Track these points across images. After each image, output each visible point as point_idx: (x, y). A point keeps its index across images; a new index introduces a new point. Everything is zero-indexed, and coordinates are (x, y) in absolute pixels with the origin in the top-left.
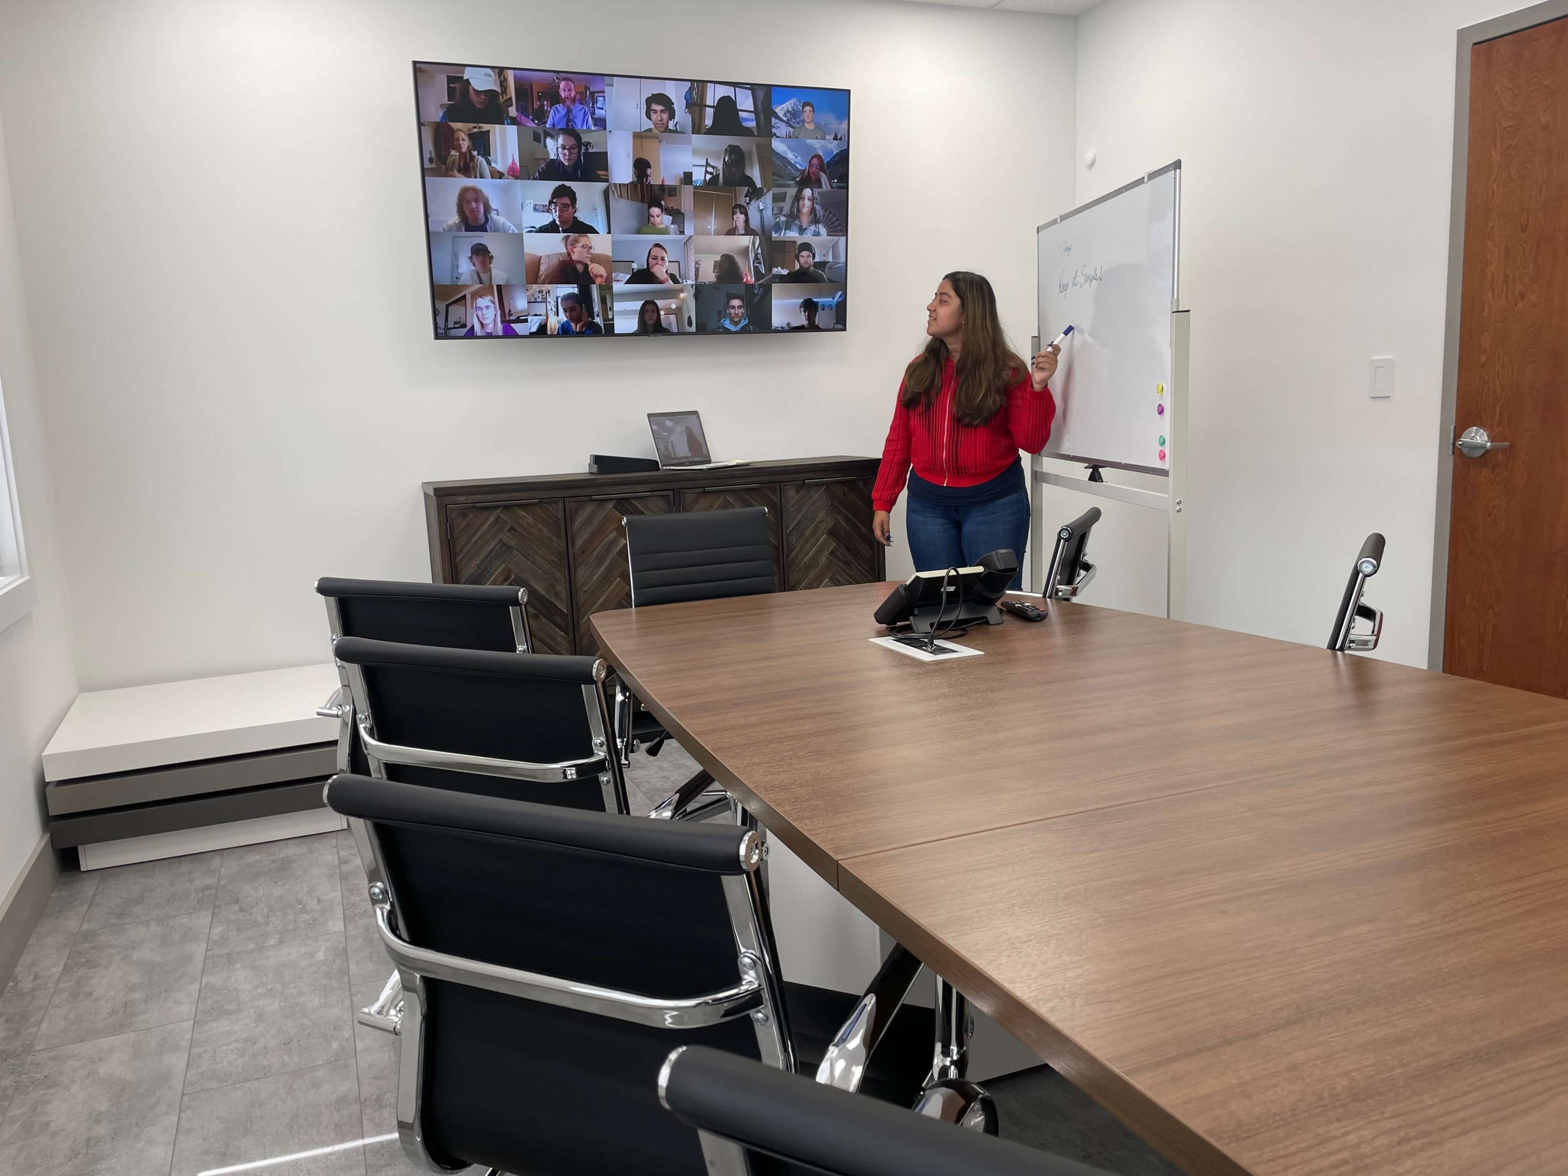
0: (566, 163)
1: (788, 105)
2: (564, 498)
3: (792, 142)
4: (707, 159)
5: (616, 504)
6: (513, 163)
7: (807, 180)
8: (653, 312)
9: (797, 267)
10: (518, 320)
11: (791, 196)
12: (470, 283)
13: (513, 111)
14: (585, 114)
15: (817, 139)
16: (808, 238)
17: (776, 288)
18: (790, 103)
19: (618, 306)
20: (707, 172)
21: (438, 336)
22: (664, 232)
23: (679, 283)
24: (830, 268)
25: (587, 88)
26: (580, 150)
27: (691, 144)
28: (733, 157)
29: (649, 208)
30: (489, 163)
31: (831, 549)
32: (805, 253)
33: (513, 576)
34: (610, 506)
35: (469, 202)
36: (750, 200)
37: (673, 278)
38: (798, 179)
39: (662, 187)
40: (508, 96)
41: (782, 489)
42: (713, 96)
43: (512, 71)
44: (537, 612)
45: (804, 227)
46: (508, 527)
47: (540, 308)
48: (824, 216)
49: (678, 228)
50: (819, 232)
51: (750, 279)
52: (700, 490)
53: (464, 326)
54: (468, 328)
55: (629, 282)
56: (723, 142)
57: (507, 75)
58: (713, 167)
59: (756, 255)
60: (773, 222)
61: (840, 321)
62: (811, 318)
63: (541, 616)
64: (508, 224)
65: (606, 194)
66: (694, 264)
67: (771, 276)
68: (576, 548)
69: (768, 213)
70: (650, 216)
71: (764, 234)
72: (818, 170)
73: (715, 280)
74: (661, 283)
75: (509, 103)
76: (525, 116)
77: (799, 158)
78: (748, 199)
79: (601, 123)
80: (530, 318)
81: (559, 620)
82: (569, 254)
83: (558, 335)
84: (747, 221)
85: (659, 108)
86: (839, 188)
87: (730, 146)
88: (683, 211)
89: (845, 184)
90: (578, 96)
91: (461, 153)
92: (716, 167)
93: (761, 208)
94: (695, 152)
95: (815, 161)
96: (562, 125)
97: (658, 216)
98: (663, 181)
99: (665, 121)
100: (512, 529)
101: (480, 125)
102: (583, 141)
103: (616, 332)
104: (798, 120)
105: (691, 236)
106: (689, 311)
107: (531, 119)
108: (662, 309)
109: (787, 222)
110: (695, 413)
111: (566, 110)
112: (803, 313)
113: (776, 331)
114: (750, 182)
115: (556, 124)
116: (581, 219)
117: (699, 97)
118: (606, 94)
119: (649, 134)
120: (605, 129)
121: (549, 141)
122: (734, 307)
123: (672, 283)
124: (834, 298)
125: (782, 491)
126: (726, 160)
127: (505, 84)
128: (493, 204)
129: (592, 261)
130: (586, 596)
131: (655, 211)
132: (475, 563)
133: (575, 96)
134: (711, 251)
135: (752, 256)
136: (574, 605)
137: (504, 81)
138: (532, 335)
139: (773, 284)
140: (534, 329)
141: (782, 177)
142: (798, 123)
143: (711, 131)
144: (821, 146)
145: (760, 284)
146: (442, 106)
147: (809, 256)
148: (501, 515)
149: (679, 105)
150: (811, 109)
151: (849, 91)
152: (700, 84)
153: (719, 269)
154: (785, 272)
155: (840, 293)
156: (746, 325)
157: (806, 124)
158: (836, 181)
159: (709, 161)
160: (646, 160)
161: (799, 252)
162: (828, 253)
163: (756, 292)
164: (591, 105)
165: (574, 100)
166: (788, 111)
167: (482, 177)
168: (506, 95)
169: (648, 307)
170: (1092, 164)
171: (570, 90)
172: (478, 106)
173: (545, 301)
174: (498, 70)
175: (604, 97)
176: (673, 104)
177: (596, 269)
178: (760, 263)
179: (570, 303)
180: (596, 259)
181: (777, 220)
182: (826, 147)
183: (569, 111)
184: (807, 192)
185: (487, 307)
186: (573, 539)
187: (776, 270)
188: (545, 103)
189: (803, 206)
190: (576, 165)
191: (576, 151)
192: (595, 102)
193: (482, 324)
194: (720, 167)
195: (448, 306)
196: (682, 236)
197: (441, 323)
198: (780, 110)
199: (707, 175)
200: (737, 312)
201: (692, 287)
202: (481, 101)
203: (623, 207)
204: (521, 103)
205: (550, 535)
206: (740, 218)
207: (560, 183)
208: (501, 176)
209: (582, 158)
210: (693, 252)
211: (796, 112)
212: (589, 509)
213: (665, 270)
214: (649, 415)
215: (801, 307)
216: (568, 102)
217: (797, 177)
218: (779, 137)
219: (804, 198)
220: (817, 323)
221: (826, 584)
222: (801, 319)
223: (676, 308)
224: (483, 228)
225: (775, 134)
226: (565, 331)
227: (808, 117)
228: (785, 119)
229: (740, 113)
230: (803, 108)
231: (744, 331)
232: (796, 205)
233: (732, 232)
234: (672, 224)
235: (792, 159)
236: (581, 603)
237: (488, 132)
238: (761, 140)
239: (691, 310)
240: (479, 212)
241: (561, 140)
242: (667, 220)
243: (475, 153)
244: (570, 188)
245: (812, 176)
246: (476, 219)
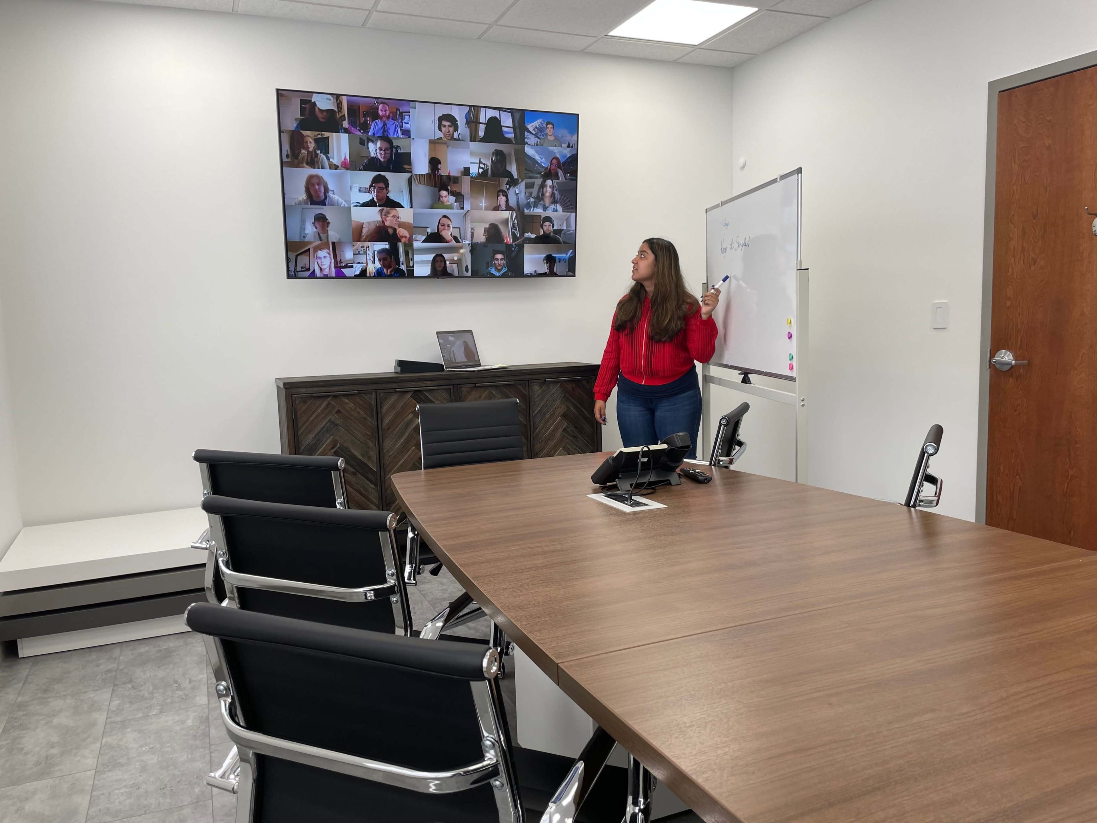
0: (382, 160)
1: (536, 123)
2: (376, 390)
3: (539, 148)
4: (480, 159)
5: (412, 395)
6: (345, 159)
7: (549, 174)
8: (441, 262)
9: (542, 233)
11: (538, 185)
12: (312, 240)
13: (345, 124)
14: (396, 127)
15: (556, 146)
16: (549, 213)
17: (527, 247)
18: (538, 123)
19: (417, 258)
20: (480, 167)
21: (289, 277)
22: (450, 207)
23: (460, 242)
24: (565, 234)
25: (398, 109)
26: (392, 151)
27: (469, 148)
28: (498, 158)
29: (439, 191)
30: (328, 159)
31: (564, 427)
32: (547, 224)
33: (339, 445)
34: (409, 395)
35: (313, 185)
36: (510, 187)
37: (455, 238)
38: (542, 173)
39: (449, 177)
40: (342, 114)
41: (530, 385)
42: (485, 116)
43: (346, 97)
44: (355, 471)
45: (546, 206)
46: (336, 410)
47: (362, 258)
48: (560, 199)
49: (460, 205)
50: (557, 209)
51: (509, 240)
52: (473, 385)
53: (308, 270)
54: (311, 271)
55: (424, 241)
56: (491, 147)
57: (342, 100)
58: (484, 164)
59: (513, 224)
60: (525, 202)
61: (571, 270)
62: (551, 268)
63: (358, 473)
64: (341, 200)
65: (410, 181)
66: (470, 230)
67: (523, 238)
68: (384, 426)
69: (522, 196)
70: (440, 196)
71: (519, 210)
72: (556, 167)
73: (484, 241)
74: (447, 242)
75: (343, 118)
76: (353, 127)
77: (543, 159)
78: (508, 186)
79: (407, 133)
80: (354, 265)
81: (371, 476)
82: (383, 222)
83: (374, 277)
84: (507, 201)
85: (447, 124)
86: (571, 180)
87: (496, 150)
88: (463, 194)
89: (575, 177)
90: (391, 115)
91: (309, 152)
92: (486, 164)
93: (517, 192)
94: (472, 154)
95: (554, 161)
96: (380, 134)
97: (446, 197)
98: (449, 173)
99: (451, 132)
100: (338, 412)
101: (323, 133)
102: (394, 145)
103: (415, 276)
104: (543, 133)
105: (468, 211)
106: (466, 262)
107: (358, 130)
108: (448, 260)
109: (535, 202)
110: (470, 332)
111: (382, 124)
112: (546, 264)
113: (527, 276)
114: (510, 175)
115: (375, 133)
116: (392, 198)
117: (475, 118)
118: (411, 114)
119: (440, 141)
120: (410, 137)
121: (370, 145)
122: (497, 259)
123: (455, 243)
124: (567, 254)
125: (530, 387)
126: (493, 160)
127: (340, 105)
128: (331, 187)
129: (399, 227)
130: (390, 460)
131: (444, 193)
132: (311, 436)
133: (389, 115)
134: (482, 221)
135: (510, 225)
136: (382, 464)
137: (340, 104)
138: (356, 277)
139: (525, 244)
140: (357, 273)
141: (531, 172)
142: (543, 136)
143: (482, 140)
144: (559, 151)
145: (516, 244)
146: (296, 119)
147: (550, 226)
148: (332, 403)
149: (461, 122)
150: (552, 126)
151: (577, 115)
152: (476, 108)
153: (488, 233)
154: (533, 236)
155: (571, 251)
156: (506, 272)
157: (548, 136)
158: (568, 175)
159: (481, 160)
160: (438, 159)
161: (543, 223)
162: (563, 224)
163: (513, 249)
164: (400, 121)
165: (388, 117)
166: (536, 127)
167: (323, 168)
168: (341, 113)
169: (438, 259)
170: (744, 167)
171: (385, 111)
172: (322, 120)
173: (365, 253)
174: (336, 96)
175: (409, 116)
176: (457, 121)
177: (402, 232)
178: (516, 230)
179: (383, 255)
180: (402, 225)
181: (528, 201)
182: (562, 152)
183: (385, 125)
184: (549, 182)
185: (325, 257)
186: (382, 419)
187: (527, 234)
188: (368, 119)
189: (546, 192)
190: (389, 161)
191: (389, 152)
193: (321, 269)
194: (489, 164)
195: (297, 256)
196: (462, 211)
197: (292, 268)
198: (530, 127)
199: (480, 169)
200: (500, 263)
201: (469, 245)
202: (323, 116)
203: (421, 191)
204: (352, 119)
205: (365, 416)
206: (502, 199)
207: (378, 173)
208: (336, 167)
209: (393, 156)
210: (469, 221)
211: (542, 128)
212: (394, 398)
213: (450, 234)
214: (438, 333)
215: (544, 260)
216: (384, 119)
217: (542, 172)
218: (530, 145)
219: (547, 186)
220: (555, 271)
221: (560, 452)
222: (544, 268)
223: (458, 259)
224: (323, 203)
225: (527, 143)
226: (379, 274)
227: (550, 131)
228: (534, 133)
229: (503, 128)
230: (546, 126)
231: (504, 275)
232: (541, 190)
233: (497, 208)
234: (455, 202)
235: (539, 160)
236: (387, 464)
237: (328, 138)
238: (517, 146)
239: (468, 261)
240: (321, 192)
241: (379, 144)
242: (452, 199)
243: (319, 152)
244: (384, 176)
245: (553, 172)
246: (318, 196)
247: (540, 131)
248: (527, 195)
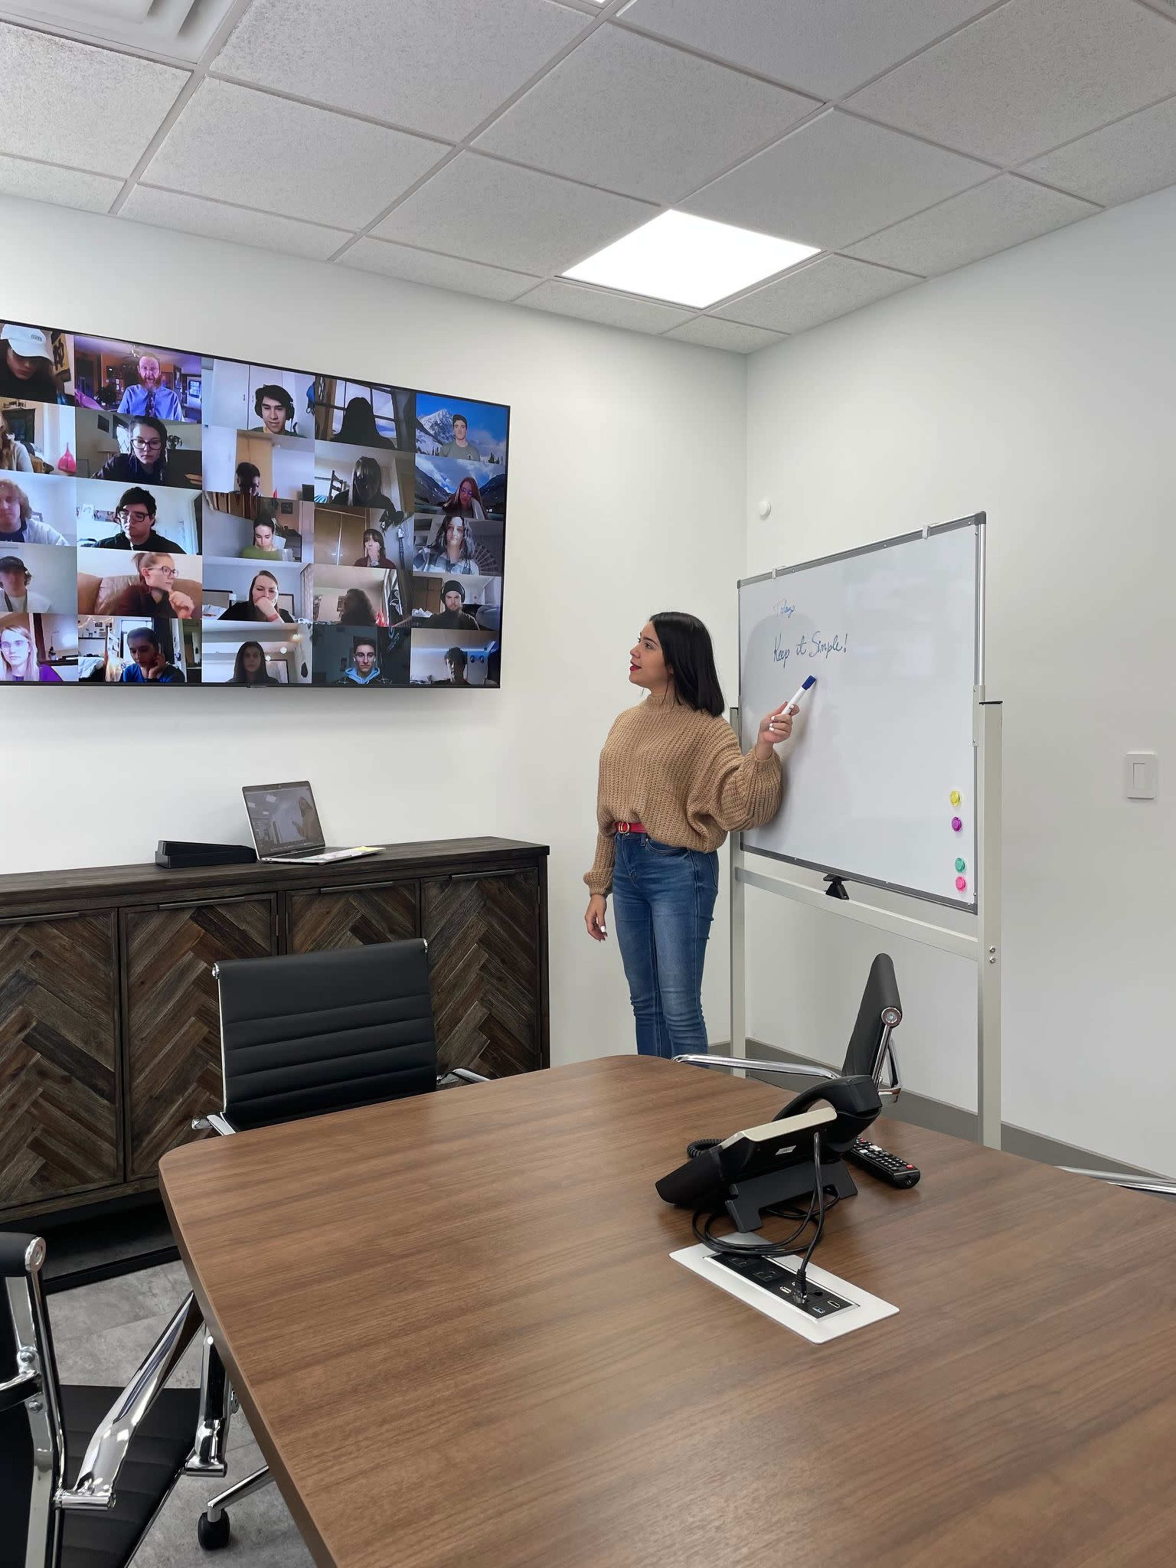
0: (144, 462)
1: (437, 416)
2: (118, 908)
3: (440, 460)
4: (334, 472)
5: (193, 914)
6: (68, 454)
7: (455, 507)
8: (255, 656)
9: (443, 609)
10: (63, 662)
11: (437, 525)
13: (70, 387)
14: (173, 402)
15: (470, 459)
16: (456, 575)
17: (416, 634)
18: (439, 415)
19: (208, 648)
20: (332, 487)
22: (275, 556)
23: (293, 622)
24: (482, 612)
25: (177, 369)
26: (164, 445)
27: (313, 451)
28: (367, 472)
29: (256, 525)
30: (31, 451)
31: (482, 962)
32: (452, 594)
33: (34, 1024)
34: (187, 916)
36: (387, 525)
37: (284, 614)
38: (446, 505)
39: (274, 501)
40: (65, 368)
41: (423, 886)
42: (343, 396)
43: (72, 336)
44: (67, 1074)
45: (452, 563)
46: (30, 953)
47: (97, 647)
48: (476, 551)
49: (294, 554)
50: (470, 569)
51: (384, 620)
52: (315, 891)
55: (223, 617)
56: (353, 452)
57: (65, 341)
58: (341, 482)
59: (393, 592)
60: (415, 554)
62: (458, 671)
63: (74, 1078)
64: (55, 533)
65: (198, 505)
66: (312, 599)
67: (410, 618)
68: (133, 979)
69: (409, 543)
70: (256, 535)
71: (403, 568)
72: (470, 496)
73: (338, 620)
74: (267, 621)
75: (65, 376)
76: (87, 395)
77: (447, 480)
78: (384, 523)
79: (194, 414)
80: (80, 659)
81: (101, 1084)
82: (142, 578)
83: (121, 683)
84: (382, 551)
85: (273, 403)
86: (495, 519)
87: (363, 458)
88: (300, 533)
89: (502, 515)
90: (164, 378)
92: (345, 482)
93: (400, 535)
94: (319, 461)
95: (467, 485)
96: (141, 412)
97: (267, 537)
98: (275, 494)
99: (280, 419)
100: (36, 955)
101: (21, 401)
102: (168, 435)
103: (203, 681)
104: (448, 435)
105: (309, 565)
106: (304, 658)
107: (97, 401)
108: (268, 654)
109: (431, 555)
110: (307, 784)
111: (146, 394)
112: (449, 665)
113: (415, 685)
114: (387, 503)
115: (131, 409)
116: (161, 533)
117: (325, 397)
118: (203, 379)
119: (258, 434)
120: (200, 422)
121: (120, 430)
122: (362, 654)
123: (283, 622)
124: (486, 649)
125: (423, 890)
126: (358, 474)
127: (60, 351)
128: (35, 506)
129: (174, 589)
130: (143, 1046)
131: (264, 530)
133: (160, 378)
135: (387, 594)
136: (126, 1058)
137: (59, 348)
138: (83, 682)
139: (412, 629)
140: (86, 674)
141: (426, 500)
142: (447, 439)
143: (338, 438)
144: (475, 468)
145: (395, 628)
147: (457, 597)
148: (22, 936)
149: (300, 403)
150: (464, 424)
151: (508, 408)
152: (327, 380)
153: (346, 607)
154: (428, 615)
155: (493, 643)
156: (377, 677)
157: (457, 441)
158: (491, 510)
159: (335, 474)
160: (254, 466)
161: (445, 592)
162: (480, 595)
163: (392, 637)
164: (181, 391)
165: (158, 382)
166: (436, 423)
167: (19, 468)
168: (62, 366)
169: (249, 650)
172: (20, 376)
173: (104, 637)
174: (51, 332)
175: (200, 383)
176: (292, 401)
177: (179, 598)
178: (397, 602)
179: (141, 642)
180: (180, 586)
181: (420, 552)
183: (150, 395)
184: (457, 521)
185: (18, 643)
186: (129, 965)
187: (417, 611)
188: (118, 381)
189: (452, 538)
190: (158, 464)
191: (157, 446)
192: (187, 387)
194: (350, 482)
196: (297, 564)
198: (426, 421)
199: (333, 490)
200: (366, 661)
201: (309, 628)
202: (24, 369)
203: (220, 524)
204: (84, 378)
205: (94, 960)
206: (373, 547)
207: (134, 485)
208: (48, 469)
209: (166, 456)
210: (311, 584)
211: (446, 425)
212: (155, 922)
213: (274, 605)
215: (446, 658)
216: (150, 384)
217: (445, 503)
218: (424, 453)
219: (453, 529)
220: (465, 677)
221: (475, 1008)
222: (447, 672)
223: (287, 653)
224: (18, 537)
225: (419, 449)
226: (131, 678)
227: (460, 432)
228: (432, 432)
229: (376, 419)
230: (454, 422)
231: (374, 684)
232: (443, 535)
233: (363, 562)
234: (285, 548)
235: (440, 481)
236: (137, 1055)
237: (32, 411)
238: (402, 454)
239: (306, 656)
240: (13, 515)
241: (137, 430)
242: (279, 542)
243: (11, 437)
244: (147, 493)
245: (463, 502)
246: (8, 524)
247: (442, 431)
248: (418, 541)
